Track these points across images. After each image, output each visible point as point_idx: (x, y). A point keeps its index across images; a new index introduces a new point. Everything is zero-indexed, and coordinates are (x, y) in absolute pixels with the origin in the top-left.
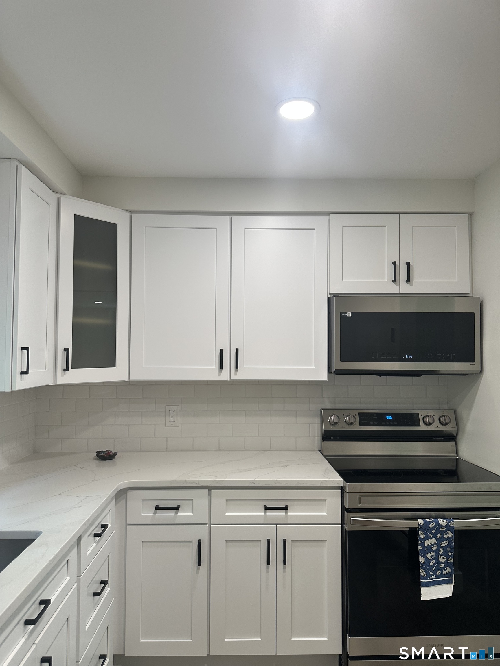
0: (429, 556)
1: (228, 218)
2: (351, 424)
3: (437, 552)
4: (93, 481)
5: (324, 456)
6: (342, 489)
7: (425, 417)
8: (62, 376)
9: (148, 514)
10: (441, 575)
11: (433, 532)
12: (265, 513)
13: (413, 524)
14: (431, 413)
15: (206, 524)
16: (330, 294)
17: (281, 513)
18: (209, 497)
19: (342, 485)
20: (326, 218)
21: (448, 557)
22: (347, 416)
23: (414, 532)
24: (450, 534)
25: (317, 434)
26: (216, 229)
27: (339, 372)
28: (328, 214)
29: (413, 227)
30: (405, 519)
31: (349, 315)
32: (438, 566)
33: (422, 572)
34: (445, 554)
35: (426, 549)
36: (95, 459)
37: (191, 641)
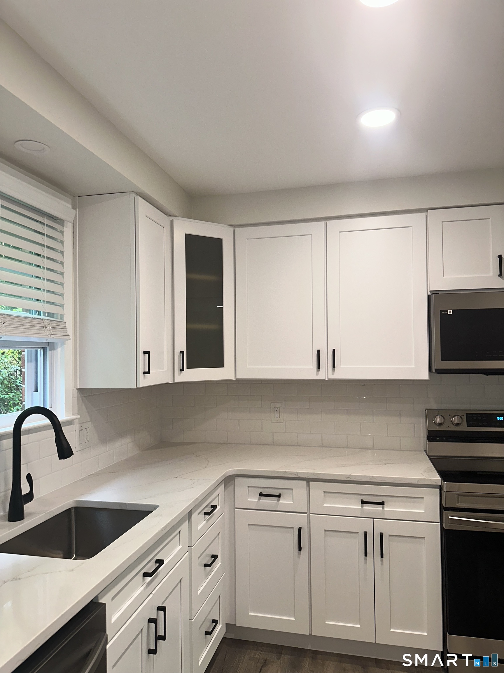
1: (322, 223)
2: (458, 424)
4: (206, 467)
5: (428, 456)
6: (441, 488)
8: (179, 375)
9: (253, 500)
12: (362, 507)
15: (306, 513)
16: (430, 291)
17: (378, 508)
18: (308, 488)
19: (440, 484)
20: (423, 215)
22: (454, 416)
25: (421, 433)
26: (312, 235)
27: (439, 371)
28: (426, 210)
31: (450, 312)
37: (294, 619)
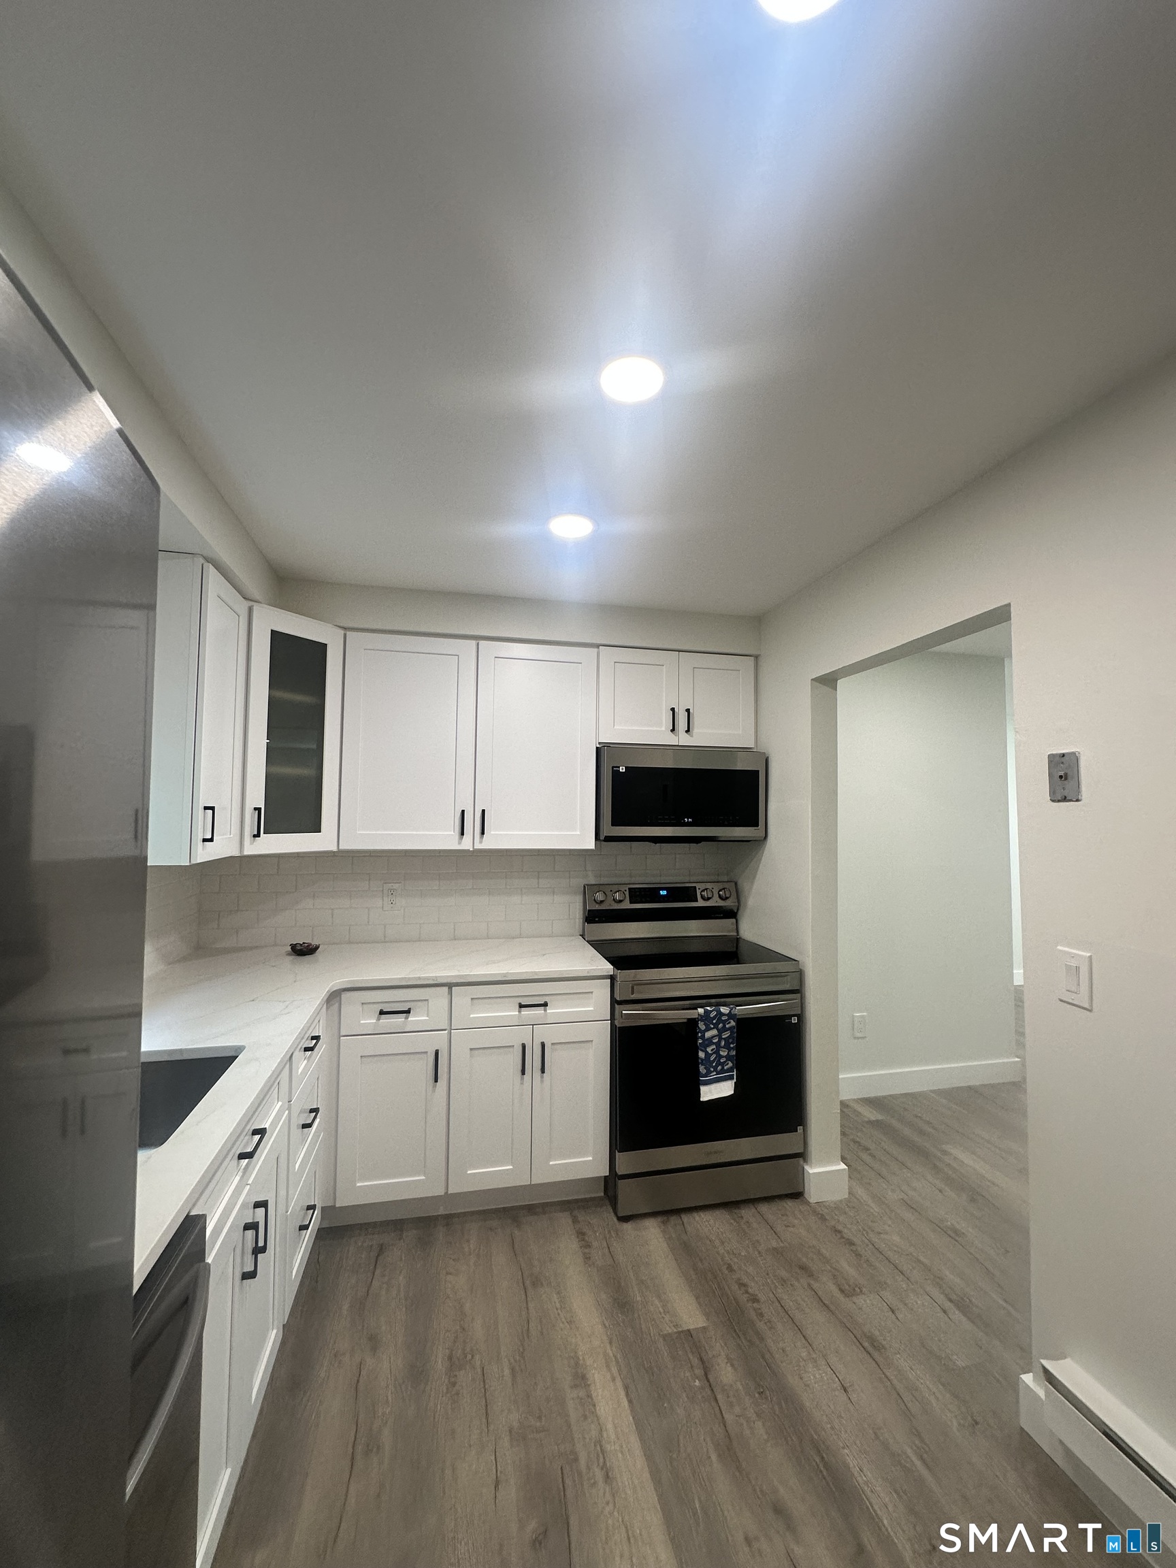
0: (709, 1050)
1: (474, 643)
2: (620, 901)
3: (718, 1044)
4: (295, 981)
5: (587, 941)
6: (612, 978)
7: (703, 891)
8: (251, 844)
9: (369, 1020)
10: (723, 1071)
11: (714, 1021)
12: (520, 1012)
13: (692, 1014)
14: (709, 886)
15: (445, 1030)
16: (599, 743)
17: (539, 1011)
18: (450, 996)
19: (612, 974)
20: (595, 651)
21: (729, 1049)
22: (616, 892)
23: (693, 1023)
24: (733, 1023)
25: (578, 914)
26: (458, 656)
27: (609, 839)
28: (598, 646)
29: (694, 668)
30: (683, 1009)
31: (622, 769)
32: (719, 1060)
33: (702, 1069)
34: (727, 1047)
35: (706, 1042)
36: (289, 954)
37: (424, 1178)
